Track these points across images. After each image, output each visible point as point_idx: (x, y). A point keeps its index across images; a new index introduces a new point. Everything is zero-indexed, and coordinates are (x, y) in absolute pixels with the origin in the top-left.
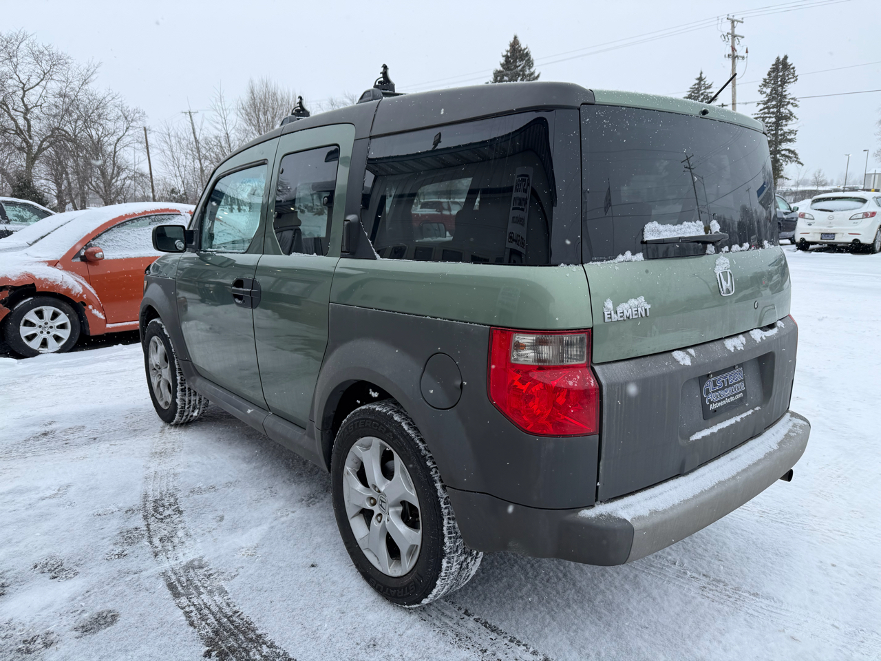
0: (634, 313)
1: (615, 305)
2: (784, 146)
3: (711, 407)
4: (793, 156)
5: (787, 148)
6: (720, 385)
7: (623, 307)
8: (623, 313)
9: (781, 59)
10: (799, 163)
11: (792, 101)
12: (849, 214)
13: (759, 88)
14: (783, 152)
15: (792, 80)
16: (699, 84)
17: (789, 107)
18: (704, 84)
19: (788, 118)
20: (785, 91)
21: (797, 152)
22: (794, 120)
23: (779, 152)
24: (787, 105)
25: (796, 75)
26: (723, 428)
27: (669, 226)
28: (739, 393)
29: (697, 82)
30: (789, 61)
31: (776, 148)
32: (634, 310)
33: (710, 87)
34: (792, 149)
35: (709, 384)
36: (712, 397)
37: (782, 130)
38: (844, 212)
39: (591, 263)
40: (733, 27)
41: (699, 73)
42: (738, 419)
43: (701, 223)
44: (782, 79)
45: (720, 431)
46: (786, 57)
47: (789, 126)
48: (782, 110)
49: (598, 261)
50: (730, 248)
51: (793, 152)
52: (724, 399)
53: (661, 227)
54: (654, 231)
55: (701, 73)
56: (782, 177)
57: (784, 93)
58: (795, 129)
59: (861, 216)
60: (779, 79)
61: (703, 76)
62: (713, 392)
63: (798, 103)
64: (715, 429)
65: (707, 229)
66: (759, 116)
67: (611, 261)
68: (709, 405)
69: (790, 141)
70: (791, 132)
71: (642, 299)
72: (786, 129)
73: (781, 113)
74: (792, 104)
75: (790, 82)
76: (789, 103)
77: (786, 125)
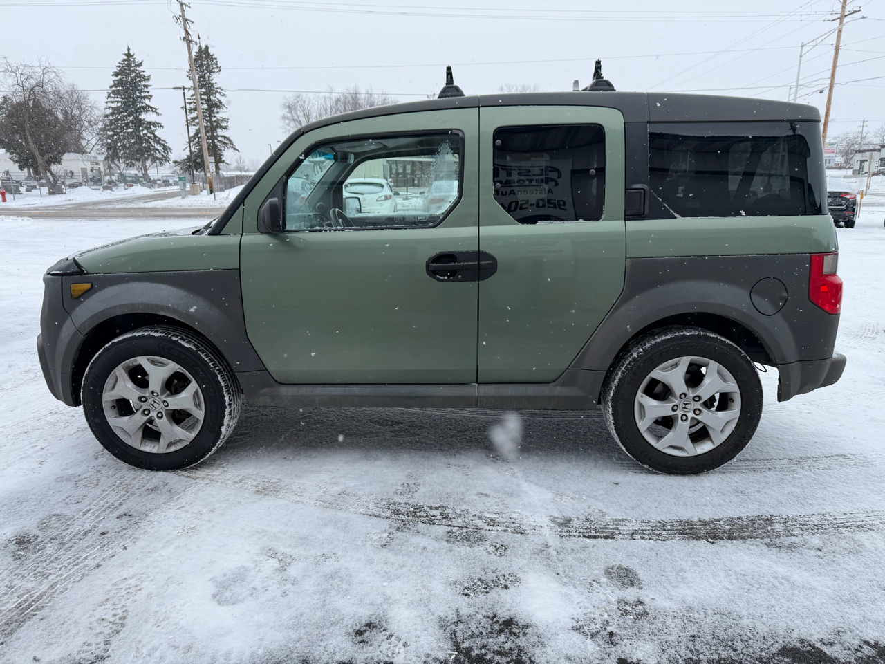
2: (220, 132)
4: (228, 142)
5: (223, 134)
9: (203, 49)
10: (235, 149)
11: (219, 90)
12: (375, 196)
13: (187, 74)
14: (220, 138)
15: (216, 70)
16: (128, 60)
17: (218, 95)
18: (134, 61)
19: (218, 105)
20: (212, 80)
21: (231, 138)
22: (225, 109)
23: (216, 137)
24: (215, 93)
25: (219, 66)
29: (126, 57)
30: (211, 51)
31: (212, 133)
33: (140, 65)
34: (227, 136)
37: (215, 117)
38: (372, 195)
40: (183, 11)
41: (126, 48)
44: (207, 67)
46: (207, 48)
47: (221, 114)
48: (212, 98)
51: (228, 139)
55: (129, 49)
56: (223, 162)
57: (211, 82)
58: (227, 117)
59: (383, 198)
60: (205, 68)
61: (132, 52)
63: (225, 93)
66: (192, 101)
69: (225, 128)
70: (223, 120)
72: (219, 116)
73: (212, 101)
74: (220, 93)
75: (214, 72)
76: (217, 91)
77: (218, 113)
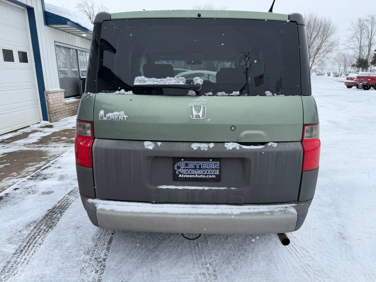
0: (116, 118)
1: (105, 114)
3: (180, 176)
6: (191, 166)
7: (109, 115)
8: (109, 117)
28: (214, 175)
32: (116, 117)
35: (182, 164)
36: (183, 171)
39: (100, 93)
42: (206, 188)
45: (184, 189)
49: (105, 92)
50: (215, 94)
52: (194, 175)
53: (147, 79)
54: (140, 81)
62: (184, 169)
64: (180, 188)
67: (112, 93)
68: (179, 175)
71: (123, 112)
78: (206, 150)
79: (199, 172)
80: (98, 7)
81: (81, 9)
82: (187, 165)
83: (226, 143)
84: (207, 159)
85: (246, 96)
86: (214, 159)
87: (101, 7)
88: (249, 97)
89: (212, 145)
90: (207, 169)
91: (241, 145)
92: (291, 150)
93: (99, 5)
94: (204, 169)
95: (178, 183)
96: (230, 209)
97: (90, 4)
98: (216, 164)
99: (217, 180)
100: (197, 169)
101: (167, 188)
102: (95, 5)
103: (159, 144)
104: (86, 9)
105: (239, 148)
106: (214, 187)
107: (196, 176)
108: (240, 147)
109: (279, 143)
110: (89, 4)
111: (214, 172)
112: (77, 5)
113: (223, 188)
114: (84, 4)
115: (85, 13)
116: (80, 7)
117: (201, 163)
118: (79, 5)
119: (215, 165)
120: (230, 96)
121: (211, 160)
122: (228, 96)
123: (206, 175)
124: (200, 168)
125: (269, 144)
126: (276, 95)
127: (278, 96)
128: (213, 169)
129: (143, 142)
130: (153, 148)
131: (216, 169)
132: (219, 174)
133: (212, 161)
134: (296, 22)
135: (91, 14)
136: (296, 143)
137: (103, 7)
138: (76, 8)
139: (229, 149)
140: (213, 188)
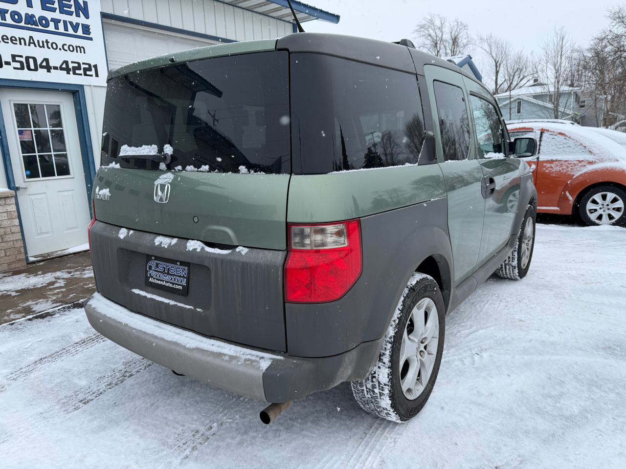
1: (99, 190)
3: (151, 279)
6: (161, 268)
26: (155, 299)
27: (133, 148)
28: (178, 285)
32: (104, 195)
35: (153, 264)
36: (153, 273)
39: (102, 166)
42: (172, 303)
43: (156, 146)
45: (151, 299)
50: (184, 169)
52: (163, 281)
53: (129, 148)
54: (125, 151)
62: (154, 270)
64: (149, 296)
65: (161, 150)
68: (149, 278)
71: (108, 190)
78: (166, 247)
79: (168, 278)
80: (450, 25)
81: (422, 33)
82: (157, 265)
83: (190, 241)
84: (174, 262)
85: (217, 172)
86: (183, 263)
87: (456, 23)
88: (220, 173)
89: (175, 241)
90: (174, 275)
91: (205, 246)
92: (262, 263)
93: (453, 22)
94: (171, 275)
95: (149, 289)
96: (191, 339)
97: (438, 23)
98: (184, 269)
99: (183, 294)
100: (166, 273)
101: (139, 294)
102: (445, 23)
103: (131, 232)
104: (431, 32)
105: (201, 249)
106: (181, 303)
107: (165, 283)
108: (203, 249)
109: (253, 249)
110: (436, 23)
111: (181, 282)
112: (418, 28)
113: (188, 307)
114: (428, 24)
115: (429, 38)
116: (422, 29)
117: (170, 265)
118: (421, 28)
119: (183, 271)
120: (200, 171)
121: (178, 263)
122: (198, 171)
123: (173, 284)
124: (168, 274)
125: (238, 250)
126: (252, 172)
127: (256, 173)
128: (180, 276)
129: (120, 228)
130: (124, 237)
131: (183, 277)
132: (185, 285)
133: (181, 265)
134: (287, 50)
135: (438, 39)
136: (277, 252)
137: (459, 23)
138: (416, 33)
139: (189, 250)
140: (179, 304)
